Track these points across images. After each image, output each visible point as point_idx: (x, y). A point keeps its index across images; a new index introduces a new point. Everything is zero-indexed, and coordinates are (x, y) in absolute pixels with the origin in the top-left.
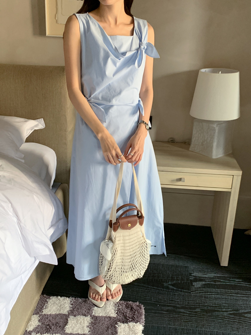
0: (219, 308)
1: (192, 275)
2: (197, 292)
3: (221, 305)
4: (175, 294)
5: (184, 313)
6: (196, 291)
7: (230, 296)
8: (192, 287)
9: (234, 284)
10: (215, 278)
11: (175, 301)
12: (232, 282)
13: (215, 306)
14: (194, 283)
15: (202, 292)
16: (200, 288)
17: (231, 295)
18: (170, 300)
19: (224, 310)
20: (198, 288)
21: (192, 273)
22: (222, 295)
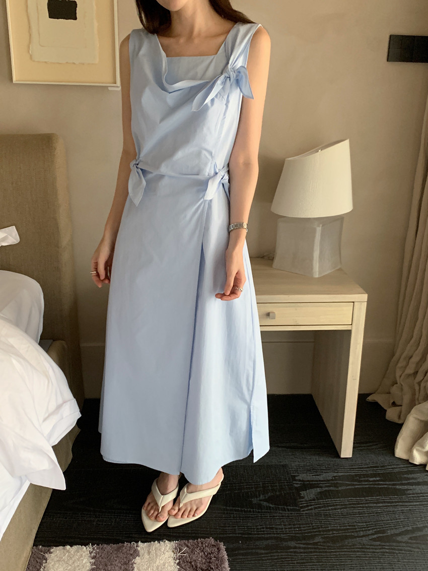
0: (353, 532)
1: (297, 478)
2: (310, 508)
3: (355, 526)
4: (274, 516)
5: (295, 548)
6: (308, 506)
7: (366, 507)
8: (302, 500)
9: (367, 486)
10: (336, 480)
11: (277, 529)
12: (363, 483)
13: (345, 528)
14: (303, 493)
15: (319, 507)
16: (314, 500)
17: (367, 505)
18: (267, 528)
19: (362, 533)
20: (311, 500)
21: (296, 476)
22: (353, 507)
